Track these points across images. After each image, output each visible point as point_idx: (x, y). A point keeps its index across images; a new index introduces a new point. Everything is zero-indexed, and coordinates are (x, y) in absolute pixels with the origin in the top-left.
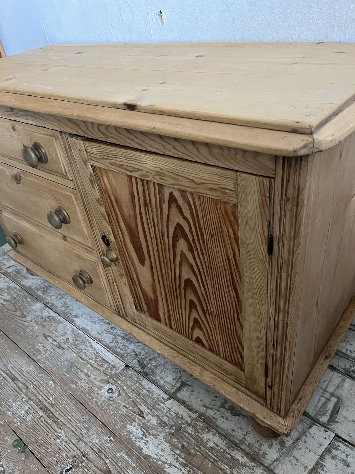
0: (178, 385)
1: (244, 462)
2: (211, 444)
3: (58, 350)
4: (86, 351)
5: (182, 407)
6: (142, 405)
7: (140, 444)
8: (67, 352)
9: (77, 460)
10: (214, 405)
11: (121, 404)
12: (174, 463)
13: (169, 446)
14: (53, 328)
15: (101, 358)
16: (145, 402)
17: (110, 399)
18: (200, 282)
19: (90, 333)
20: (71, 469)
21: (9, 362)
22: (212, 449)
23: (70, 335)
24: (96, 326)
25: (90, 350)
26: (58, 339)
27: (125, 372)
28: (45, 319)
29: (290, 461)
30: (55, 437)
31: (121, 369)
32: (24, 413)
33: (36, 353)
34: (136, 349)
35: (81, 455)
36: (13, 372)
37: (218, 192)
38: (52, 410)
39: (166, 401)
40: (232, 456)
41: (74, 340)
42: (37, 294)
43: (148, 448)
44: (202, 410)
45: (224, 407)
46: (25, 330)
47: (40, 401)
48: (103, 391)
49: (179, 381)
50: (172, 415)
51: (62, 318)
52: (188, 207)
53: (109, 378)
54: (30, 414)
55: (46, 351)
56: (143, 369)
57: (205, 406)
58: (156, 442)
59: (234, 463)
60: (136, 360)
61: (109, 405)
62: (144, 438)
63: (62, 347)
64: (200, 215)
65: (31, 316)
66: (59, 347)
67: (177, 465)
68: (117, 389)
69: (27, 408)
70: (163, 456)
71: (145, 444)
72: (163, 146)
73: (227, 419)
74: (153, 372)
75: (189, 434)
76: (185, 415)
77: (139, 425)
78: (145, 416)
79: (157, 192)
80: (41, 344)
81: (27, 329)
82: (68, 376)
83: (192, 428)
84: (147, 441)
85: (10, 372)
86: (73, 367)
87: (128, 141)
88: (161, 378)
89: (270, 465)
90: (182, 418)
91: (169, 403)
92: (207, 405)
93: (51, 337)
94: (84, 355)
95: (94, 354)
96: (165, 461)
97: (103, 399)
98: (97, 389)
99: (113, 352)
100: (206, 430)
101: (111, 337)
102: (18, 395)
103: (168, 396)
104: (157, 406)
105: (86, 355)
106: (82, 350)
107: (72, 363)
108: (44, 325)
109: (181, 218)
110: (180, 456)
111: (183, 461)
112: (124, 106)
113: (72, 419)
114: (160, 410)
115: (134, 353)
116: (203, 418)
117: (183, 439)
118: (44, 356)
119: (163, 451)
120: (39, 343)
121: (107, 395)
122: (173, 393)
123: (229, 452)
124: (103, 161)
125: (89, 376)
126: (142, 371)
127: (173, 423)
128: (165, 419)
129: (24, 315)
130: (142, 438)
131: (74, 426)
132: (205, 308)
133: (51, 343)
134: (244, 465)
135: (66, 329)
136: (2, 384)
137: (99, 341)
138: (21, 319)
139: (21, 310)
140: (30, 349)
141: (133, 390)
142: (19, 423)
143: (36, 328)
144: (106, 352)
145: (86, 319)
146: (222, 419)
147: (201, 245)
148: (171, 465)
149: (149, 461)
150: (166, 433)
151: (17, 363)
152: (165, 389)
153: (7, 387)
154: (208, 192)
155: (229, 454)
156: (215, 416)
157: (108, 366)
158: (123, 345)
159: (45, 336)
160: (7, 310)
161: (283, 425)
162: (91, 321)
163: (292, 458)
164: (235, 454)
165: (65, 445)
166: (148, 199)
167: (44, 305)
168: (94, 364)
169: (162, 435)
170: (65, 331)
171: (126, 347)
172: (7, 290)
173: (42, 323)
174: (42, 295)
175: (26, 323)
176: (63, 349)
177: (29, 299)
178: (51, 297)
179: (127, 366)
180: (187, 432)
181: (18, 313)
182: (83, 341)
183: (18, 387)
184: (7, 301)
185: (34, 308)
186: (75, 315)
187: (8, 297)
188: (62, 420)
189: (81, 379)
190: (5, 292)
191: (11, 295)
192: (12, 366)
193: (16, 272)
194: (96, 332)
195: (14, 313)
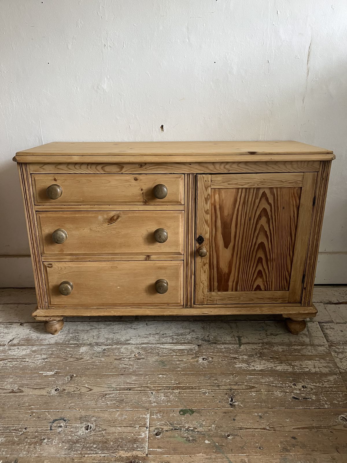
0: (237, 338)
1: (300, 348)
2: (281, 350)
3: (141, 360)
4: (162, 352)
5: (251, 345)
6: (230, 355)
7: (251, 368)
8: (148, 358)
9: (230, 394)
11: (219, 361)
12: (275, 365)
13: (265, 361)
14: (117, 353)
15: (177, 350)
16: (230, 353)
17: (210, 362)
18: (269, 240)
19: (151, 343)
20: (232, 399)
21: (110, 384)
22: (283, 351)
23: (138, 350)
24: (150, 338)
25: (164, 350)
26: (131, 356)
27: (201, 348)
28: (103, 352)
30: (202, 394)
31: (197, 348)
32: (164, 398)
33: (125, 370)
34: (193, 337)
35: (229, 391)
36: (122, 387)
37: (294, 183)
38: (181, 385)
39: (240, 347)
41: (144, 351)
43: (257, 367)
44: (261, 341)
45: (268, 335)
47: (167, 387)
48: (200, 362)
49: (235, 337)
50: (250, 350)
51: (116, 346)
52: (273, 197)
53: (195, 355)
54: (169, 396)
55: (130, 365)
58: (258, 363)
59: (298, 350)
60: (200, 341)
61: (213, 364)
62: (249, 365)
63: (141, 358)
64: (279, 199)
65: (86, 356)
66: (139, 359)
67: (278, 365)
68: (207, 357)
69: (163, 395)
70: (268, 366)
71: (254, 367)
72: (267, 168)
73: (274, 338)
74: (217, 340)
75: (267, 352)
76: (256, 347)
77: (240, 362)
78: (238, 358)
79: (255, 194)
80: (121, 364)
81: (96, 363)
82: (168, 367)
83: (266, 349)
84: (253, 365)
86: (165, 362)
87: (244, 170)
88: (225, 340)
89: (310, 343)
90: (256, 349)
91: (242, 347)
92: (260, 338)
93: (124, 358)
94: (164, 354)
95: (170, 350)
96: (271, 367)
97: (206, 364)
98: (195, 363)
99: (180, 344)
100: (273, 347)
101: (169, 339)
102: (146, 393)
103: (238, 345)
104: (238, 351)
106: (158, 353)
107: (160, 361)
108: (107, 355)
109: (267, 204)
110: (275, 361)
112: (248, 153)
113: (200, 382)
114: (242, 352)
115: (195, 338)
116: (265, 344)
117: (267, 355)
118: (134, 368)
119: (265, 364)
120: (119, 365)
121: (205, 361)
122: (239, 342)
123: (291, 348)
124: (223, 184)
125: (182, 361)
126: (210, 343)
127: (255, 353)
128: (250, 353)
129: (79, 358)
131: (207, 383)
132: (269, 257)
133: (128, 360)
134: (302, 349)
135: (128, 349)
136: (124, 396)
137: (163, 344)
138: (81, 361)
139: (71, 357)
140: (116, 371)
141: (217, 352)
142: (169, 404)
143: (103, 359)
144: (176, 346)
145: (137, 338)
146: (273, 340)
147: (275, 216)
149: (264, 371)
150: (257, 358)
151: (118, 381)
152: (233, 343)
153: (130, 395)
154: (288, 185)
156: (269, 340)
157: (187, 351)
158: (183, 338)
159: (120, 359)
160: (56, 363)
161: (313, 309)
162: (143, 338)
163: (314, 337)
164: (294, 347)
165: (214, 393)
166: (246, 200)
167: (89, 346)
168: (176, 354)
170: (131, 350)
171: (185, 338)
172: (35, 353)
173: (103, 355)
174: (77, 342)
175: (89, 361)
176: (143, 358)
177: (68, 349)
178: (88, 340)
179: (198, 345)
180: (265, 352)
181: (72, 360)
182: (151, 348)
183: (140, 390)
184: (47, 358)
185: (81, 351)
186: (125, 340)
187: (44, 356)
188: (195, 385)
189: (179, 364)
190: (34, 355)
191: (44, 354)
192: (116, 384)
193: (24, 340)
194: (155, 341)
195: (66, 361)
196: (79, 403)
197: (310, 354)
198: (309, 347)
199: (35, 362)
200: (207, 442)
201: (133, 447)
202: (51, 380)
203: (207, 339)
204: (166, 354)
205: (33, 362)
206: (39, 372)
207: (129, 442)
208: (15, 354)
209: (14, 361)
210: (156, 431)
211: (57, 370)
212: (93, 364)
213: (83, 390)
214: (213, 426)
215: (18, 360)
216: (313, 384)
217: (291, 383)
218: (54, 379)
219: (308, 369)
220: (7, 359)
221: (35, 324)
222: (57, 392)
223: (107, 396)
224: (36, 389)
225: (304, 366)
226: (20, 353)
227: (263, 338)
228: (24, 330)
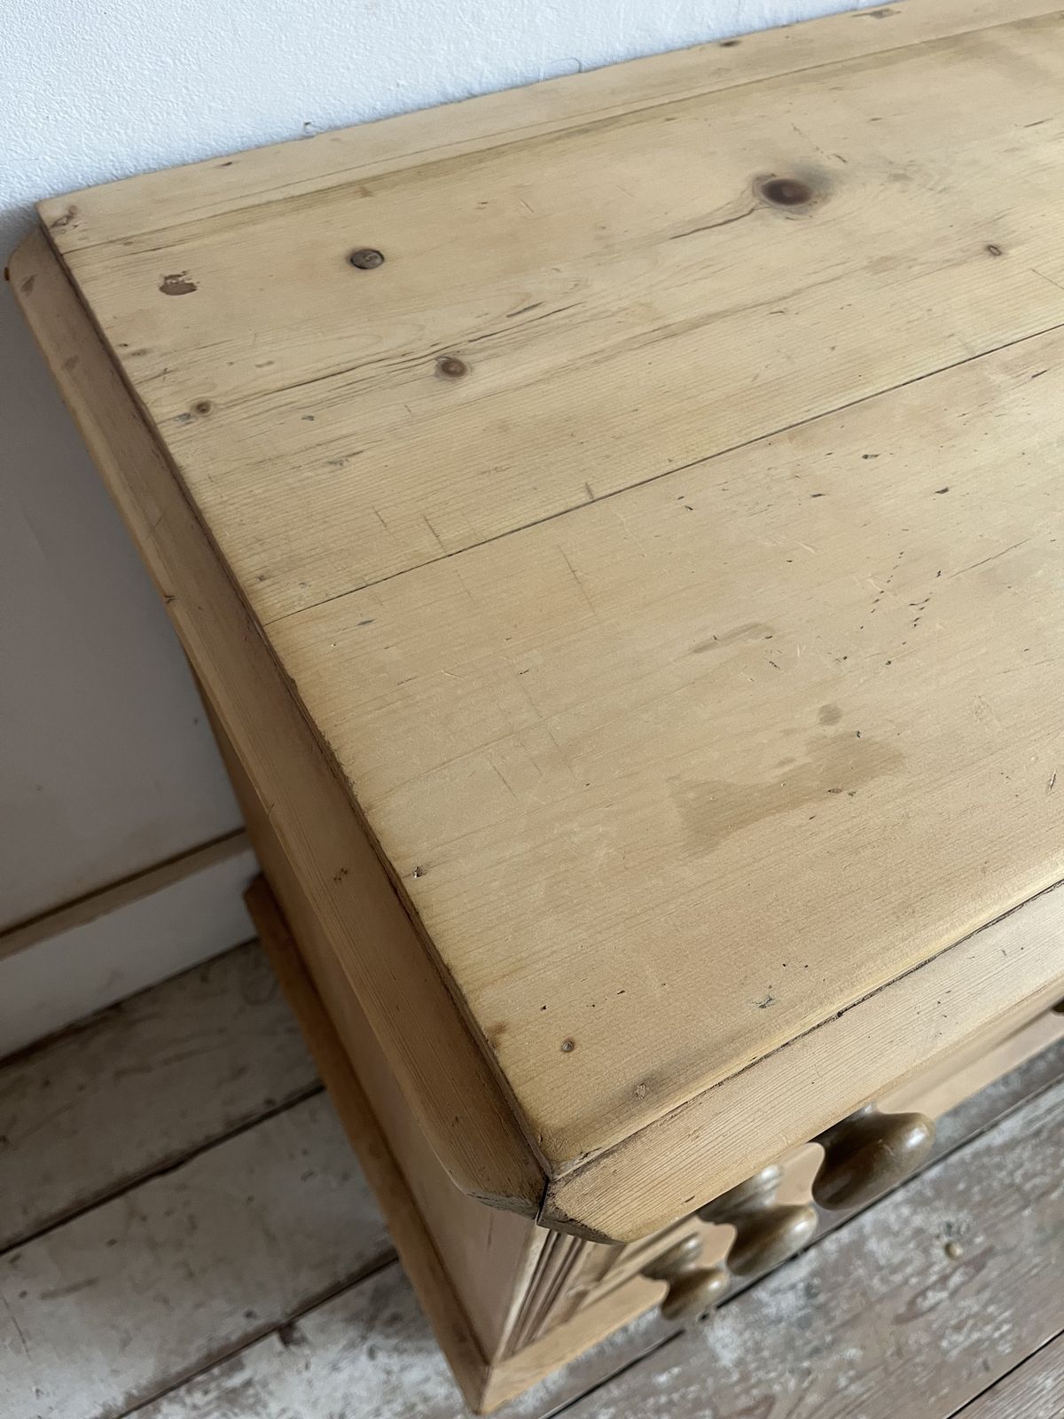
3: (992, 1271)
4: (1019, 1173)
8: (1010, 1239)
14: (876, 1282)
23: (935, 1216)
25: (1020, 1157)
26: (936, 1268)
28: (817, 1308)
33: (981, 1362)
41: (960, 1208)
42: (646, 1333)
46: (846, 1402)
51: (835, 1236)
55: (980, 1320)
63: (983, 1255)
65: (773, 1375)
66: (977, 1264)
80: (942, 1337)
81: (846, 1393)
93: (923, 1293)
94: (1037, 1181)
95: (1039, 1145)
105: (1035, 1175)
106: (1012, 1185)
107: (1057, 1229)
108: (847, 1317)
118: (1005, 1328)
120: (938, 1347)
129: (756, 1407)
133: (951, 1296)
135: (896, 1228)
140: (957, 1385)
143: (852, 1353)
159: (914, 1312)
167: (734, 1307)
170: (907, 1231)
173: (832, 1326)
175: (812, 1399)
176: (989, 1252)
177: (663, 1379)
182: (971, 1174)
185: (727, 1357)
204: (1043, 1173)
221: (356, 1298)
228: (335, 1368)
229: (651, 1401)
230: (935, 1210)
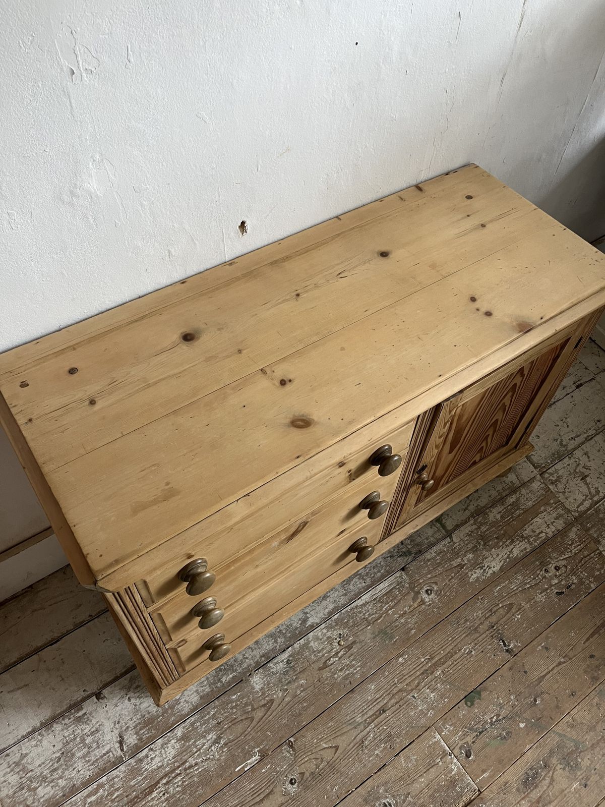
0: (439, 525)
1: (515, 499)
2: (498, 516)
3: (355, 649)
4: (368, 614)
5: (462, 528)
6: (452, 563)
7: (489, 573)
8: (362, 638)
9: (496, 635)
10: (465, 503)
11: (446, 584)
12: (509, 549)
13: (495, 549)
14: (312, 657)
15: (383, 596)
16: (449, 560)
17: (438, 593)
19: (340, 605)
20: (503, 642)
21: (353, 720)
22: (502, 517)
23: (335, 632)
24: (331, 596)
25: (368, 608)
26: (335, 649)
27: (410, 572)
28: (291, 668)
29: (519, 469)
30: (468, 657)
31: (405, 577)
32: (433, 694)
33: (348, 681)
35: (492, 630)
36: (370, 713)
38: (436, 659)
39: (453, 540)
40: (510, 505)
41: (345, 628)
42: (229, 682)
43: (494, 567)
44: (467, 513)
46: (299, 699)
47: (423, 673)
48: (427, 600)
49: (435, 523)
50: (468, 540)
51: (298, 642)
53: (413, 591)
54: (436, 687)
55: (349, 666)
56: (412, 554)
57: (465, 510)
58: (490, 558)
59: (516, 505)
60: (399, 559)
61: (445, 595)
62: (484, 568)
63: (352, 644)
65: (274, 692)
66: (350, 647)
67: (512, 547)
68: (429, 585)
69: (428, 690)
70: (503, 556)
71: (490, 568)
73: (479, 497)
74: (417, 545)
75: (487, 530)
76: (469, 529)
77: (471, 570)
78: (463, 563)
80: (335, 674)
81: (300, 696)
82: (397, 638)
83: (482, 526)
84: (488, 566)
85: (370, 717)
86: (386, 631)
88: (427, 539)
89: (520, 482)
90: (472, 532)
91: (455, 539)
92: (464, 507)
93: (329, 659)
94: (373, 616)
95: (375, 603)
96: (506, 555)
97: (436, 600)
98: (423, 606)
99: (379, 582)
100: (487, 516)
101: (357, 580)
102: (407, 703)
103: (448, 538)
104: (456, 550)
105: (373, 614)
106: (364, 618)
107: (379, 633)
108: (301, 670)
109: (520, 377)
110: (505, 542)
111: (509, 541)
113: (453, 637)
114: (461, 548)
115: (389, 558)
116: (475, 515)
117: (491, 536)
118: (358, 669)
119: (498, 554)
120: (334, 677)
121: (432, 596)
122: (447, 533)
123: (506, 506)
125: (405, 613)
126: (413, 555)
127: (476, 540)
128: (471, 546)
129: (268, 703)
130: (485, 570)
131: (461, 634)
133: (339, 659)
134: (518, 499)
135: (321, 637)
136: (385, 727)
137: (358, 596)
138: (275, 708)
139: (253, 710)
140: (340, 690)
141: (433, 569)
142: (446, 700)
143: (302, 682)
144: (376, 589)
145: (314, 608)
146: (479, 501)
148: (511, 552)
149: (505, 569)
150: (483, 549)
151: (357, 708)
152: (440, 539)
153: (391, 720)
155: (509, 506)
156: (475, 505)
157: (397, 590)
158: (374, 568)
159: (325, 666)
160: (243, 735)
162: (321, 602)
163: (517, 467)
164: (509, 502)
165: (479, 646)
167: (260, 670)
168: (389, 606)
169: (484, 552)
170: (325, 638)
171: (376, 566)
172: (189, 741)
173: (296, 673)
174: (235, 674)
175: (287, 699)
176: (354, 642)
177: (234, 697)
178: (247, 658)
179: (403, 569)
180: (485, 531)
181: (259, 714)
182: (350, 616)
183: (396, 703)
184: (219, 738)
185: (258, 687)
186: (300, 622)
187: (210, 736)
188: (451, 647)
189: (406, 622)
190: (192, 744)
191: (208, 732)
192: (360, 715)
193: (144, 727)
194: (342, 597)
195: (254, 722)
196: (342, 781)
197: (530, 503)
198: (523, 491)
199: (208, 756)
200: (522, 725)
201: (458, 792)
202: (266, 771)
203: (404, 550)
204: (376, 613)
205: (205, 758)
206: (236, 770)
207: (448, 789)
208: (160, 764)
209: (174, 778)
210: (463, 751)
211: (258, 749)
212: (297, 701)
213: (328, 755)
214: (512, 697)
215: (178, 771)
216: (562, 558)
217: (541, 570)
218: (269, 766)
219: (544, 534)
220: (158, 782)
221: (124, 681)
222: (296, 785)
223: (367, 743)
224: (262, 800)
225: (537, 532)
226: (164, 756)
227: (466, 505)
228: (116, 705)
229: (230, 705)
230: (336, 630)
